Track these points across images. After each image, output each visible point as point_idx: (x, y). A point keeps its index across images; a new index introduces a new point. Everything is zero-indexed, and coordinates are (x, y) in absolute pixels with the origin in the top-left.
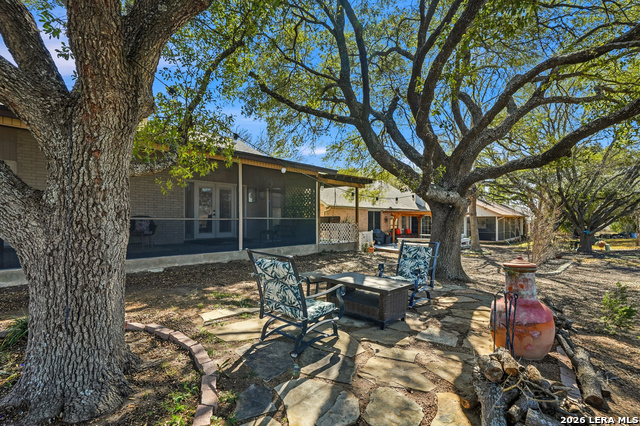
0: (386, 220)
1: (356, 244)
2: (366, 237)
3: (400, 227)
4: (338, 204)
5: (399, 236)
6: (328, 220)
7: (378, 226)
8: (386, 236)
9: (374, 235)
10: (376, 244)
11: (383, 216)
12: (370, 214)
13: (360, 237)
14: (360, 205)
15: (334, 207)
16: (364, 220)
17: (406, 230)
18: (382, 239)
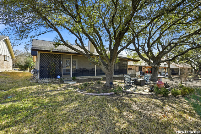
0: (144, 69)
1: (136, 75)
2: (138, 73)
3: (148, 71)
4: (132, 65)
5: (148, 73)
6: (129, 69)
7: (141, 70)
8: (143, 73)
9: (140, 73)
10: (141, 75)
11: (143, 68)
12: (139, 67)
13: (137, 73)
14: (137, 65)
15: (131, 66)
16: (138, 69)
17: (149, 71)
18: (142, 74)
